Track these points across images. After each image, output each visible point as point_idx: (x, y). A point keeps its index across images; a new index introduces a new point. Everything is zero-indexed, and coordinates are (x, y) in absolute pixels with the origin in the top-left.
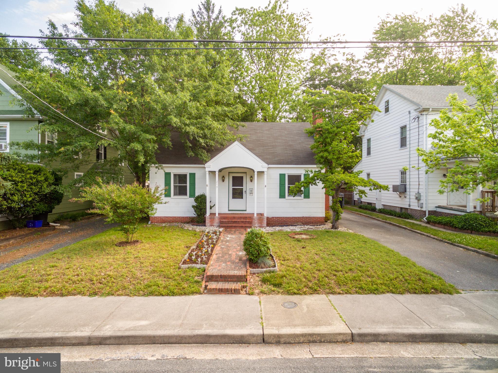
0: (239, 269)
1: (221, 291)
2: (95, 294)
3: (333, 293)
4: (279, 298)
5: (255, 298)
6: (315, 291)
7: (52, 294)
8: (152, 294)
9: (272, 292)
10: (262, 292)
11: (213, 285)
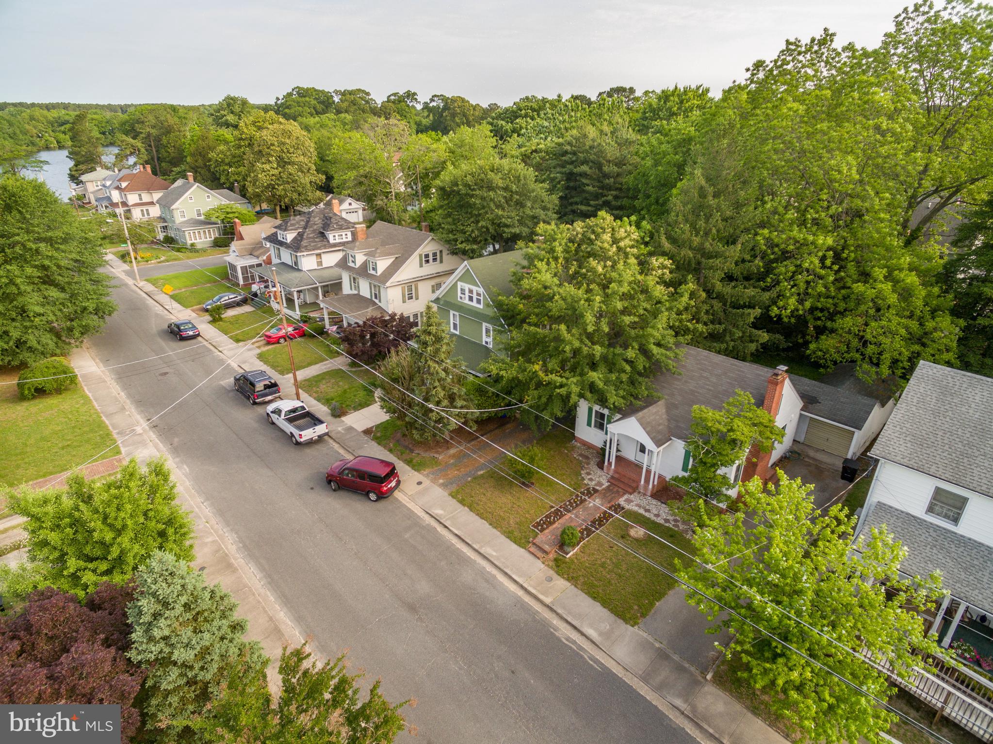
0: (550, 546)
1: (533, 554)
2: (491, 524)
3: (576, 586)
4: (551, 573)
5: (543, 566)
6: (568, 580)
7: (477, 515)
8: (508, 537)
9: (551, 568)
10: (548, 566)
11: (533, 549)
